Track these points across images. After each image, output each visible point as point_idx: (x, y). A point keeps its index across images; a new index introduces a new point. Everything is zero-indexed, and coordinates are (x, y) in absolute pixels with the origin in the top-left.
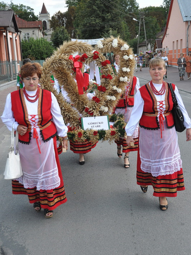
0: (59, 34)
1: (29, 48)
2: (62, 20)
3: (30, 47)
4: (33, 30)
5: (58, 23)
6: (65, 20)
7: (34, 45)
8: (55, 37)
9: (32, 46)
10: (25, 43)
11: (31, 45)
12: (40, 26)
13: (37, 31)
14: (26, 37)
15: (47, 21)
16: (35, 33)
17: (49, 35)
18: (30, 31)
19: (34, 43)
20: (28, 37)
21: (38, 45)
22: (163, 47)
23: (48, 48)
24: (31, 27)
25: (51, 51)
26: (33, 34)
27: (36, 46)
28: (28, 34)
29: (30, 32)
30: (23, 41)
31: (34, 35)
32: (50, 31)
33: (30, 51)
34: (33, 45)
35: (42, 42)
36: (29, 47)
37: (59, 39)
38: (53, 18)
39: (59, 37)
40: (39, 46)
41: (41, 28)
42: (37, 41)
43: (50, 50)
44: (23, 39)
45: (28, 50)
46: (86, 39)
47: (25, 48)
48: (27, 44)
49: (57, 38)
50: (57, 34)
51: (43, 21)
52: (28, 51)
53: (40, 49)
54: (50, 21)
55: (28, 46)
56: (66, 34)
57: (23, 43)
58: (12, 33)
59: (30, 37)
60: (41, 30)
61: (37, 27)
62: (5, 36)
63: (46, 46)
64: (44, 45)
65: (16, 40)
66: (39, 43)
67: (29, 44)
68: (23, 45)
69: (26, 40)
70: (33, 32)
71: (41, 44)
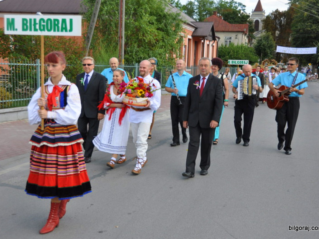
0: (263, 41)
1: (227, 54)
3: (229, 53)
4: (236, 34)
5: (273, 24)
9: (230, 52)
10: (223, 48)
11: (229, 51)
12: (245, 30)
13: (240, 36)
14: (227, 41)
15: (260, 21)
16: (238, 38)
20: (230, 42)
23: (248, 55)
24: (235, 30)
25: (251, 58)
26: (236, 38)
27: (234, 52)
28: (231, 38)
29: (233, 35)
30: (223, 46)
31: (237, 40)
32: (262, 33)
33: (228, 57)
34: (231, 51)
35: (242, 48)
36: (227, 53)
37: (261, 46)
38: (268, 17)
39: (263, 44)
41: (247, 32)
43: (250, 57)
44: (224, 44)
45: (226, 55)
47: (223, 54)
49: (260, 45)
52: (225, 57)
53: (238, 55)
55: (226, 52)
56: (271, 41)
57: (222, 48)
58: (210, 41)
59: (232, 42)
60: (246, 34)
61: (241, 30)
62: (202, 43)
63: (245, 52)
64: (244, 51)
65: (213, 46)
66: (238, 49)
67: (228, 50)
68: (221, 51)
69: (227, 44)
70: (236, 36)
71: (240, 50)
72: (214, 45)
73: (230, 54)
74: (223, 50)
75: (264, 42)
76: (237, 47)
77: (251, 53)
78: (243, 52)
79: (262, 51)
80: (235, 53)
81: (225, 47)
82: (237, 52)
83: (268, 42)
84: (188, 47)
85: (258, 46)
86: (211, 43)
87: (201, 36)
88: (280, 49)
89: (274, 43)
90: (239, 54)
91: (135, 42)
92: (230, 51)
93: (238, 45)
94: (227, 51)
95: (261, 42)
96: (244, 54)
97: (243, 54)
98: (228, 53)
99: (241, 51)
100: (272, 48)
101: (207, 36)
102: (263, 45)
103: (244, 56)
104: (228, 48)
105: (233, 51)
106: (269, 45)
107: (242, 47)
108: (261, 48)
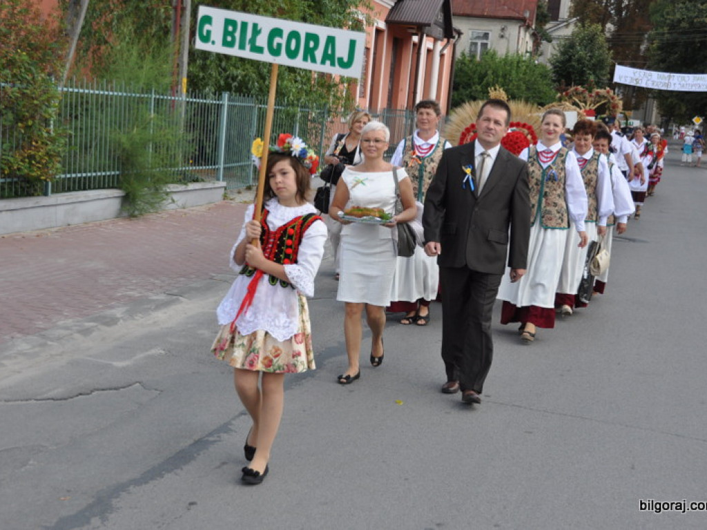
0: (579, 48)
1: (476, 80)
3: (482, 77)
4: (504, 23)
7: (493, 74)
8: (564, 53)
9: (486, 75)
10: (467, 62)
11: (483, 72)
12: (527, 15)
13: (513, 30)
14: (476, 44)
16: (507, 35)
19: (493, 66)
20: (484, 45)
21: (506, 75)
23: (535, 86)
25: (542, 95)
26: (502, 37)
27: (497, 76)
28: (486, 36)
29: (494, 28)
30: (465, 58)
31: (502, 40)
33: (479, 88)
34: (490, 72)
35: (518, 67)
36: (476, 76)
37: (573, 63)
39: (576, 56)
40: (508, 76)
41: (532, 21)
42: (503, 62)
43: (540, 92)
44: (467, 52)
45: (474, 84)
47: (465, 79)
48: (474, 69)
49: (570, 60)
52: (471, 88)
53: (508, 85)
55: (474, 72)
56: (599, 48)
57: (462, 62)
58: (436, 40)
59: (489, 47)
60: (528, 27)
61: (516, 15)
62: (415, 44)
63: (527, 78)
64: (524, 74)
65: (442, 56)
66: (508, 68)
67: (479, 68)
68: (461, 70)
69: (476, 51)
70: (503, 30)
71: (514, 72)
72: (445, 52)
73: (484, 82)
74: (466, 68)
75: (582, 53)
76: (506, 61)
77: (545, 82)
78: (521, 75)
79: (573, 77)
81: (471, 61)
82: (504, 76)
83: (591, 51)
84: (375, 54)
85: (562, 62)
86: (440, 45)
87: (412, 23)
88: (625, 74)
89: (609, 56)
90: (511, 81)
92: (487, 71)
93: (507, 56)
94: (477, 70)
95: (571, 50)
96: (524, 83)
97: (521, 83)
98: (479, 79)
99: (517, 73)
100: (602, 68)
101: (428, 24)
102: (579, 61)
103: (523, 87)
104: (479, 64)
106: (594, 61)
107: (518, 62)
108: (573, 67)
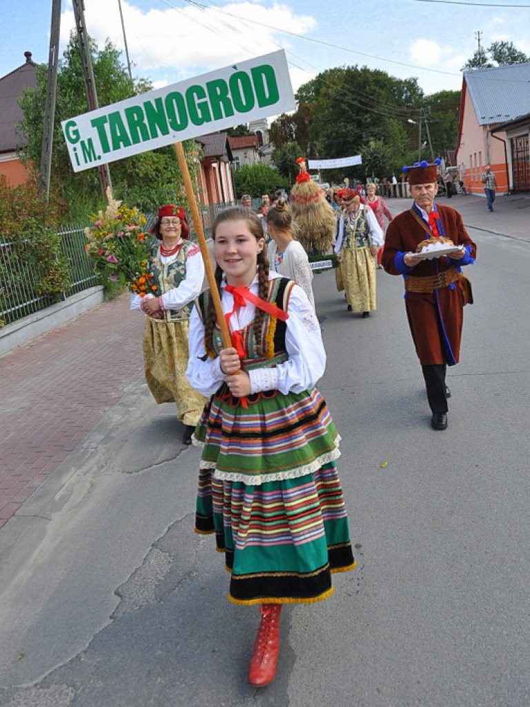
1: (242, 181)
2: (288, 127)
3: (245, 179)
4: (245, 150)
5: (282, 133)
6: (293, 127)
8: (282, 159)
9: (246, 177)
12: (255, 144)
13: (251, 153)
15: (262, 132)
16: (248, 156)
17: (268, 154)
18: (240, 154)
19: (249, 172)
22: (458, 164)
24: (241, 146)
26: (246, 157)
27: (252, 177)
28: (238, 158)
31: (247, 159)
32: (269, 147)
33: (245, 185)
34: (248, 176)
35: (262, 170)
36: (242, 179)
37: (288, 163)
38: (273, 125)
40: (258, 176)
41: (258, 147)
42: (253, 169)
45: (242, 184)
46: (332, 158)
49: (285, 162)
50: (285, 154)
51: (255, 131)
53: (259, 180)
54: (269, 131)
55: (240, 177)
58: (225, 163)
59: (241, 163)
60: (257, 150)
61: (251, 145)
62: (214, 168)
70: (245, 154)
71: (260, 173)
75: (291, 157)
80: (255, 178)
82: (256, 176)
85: (282, 164)
87: (212, 157)
88: (314, 164)
91: (122, 181)
93: (253, 166)
99: (262, 173)
101: (222, 155)
102: (290, 161)
105: (250, 175)
